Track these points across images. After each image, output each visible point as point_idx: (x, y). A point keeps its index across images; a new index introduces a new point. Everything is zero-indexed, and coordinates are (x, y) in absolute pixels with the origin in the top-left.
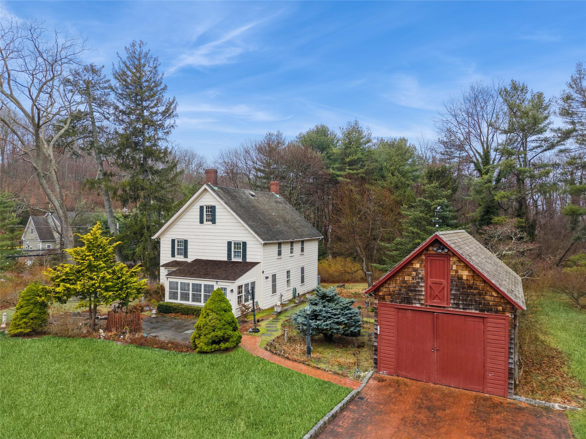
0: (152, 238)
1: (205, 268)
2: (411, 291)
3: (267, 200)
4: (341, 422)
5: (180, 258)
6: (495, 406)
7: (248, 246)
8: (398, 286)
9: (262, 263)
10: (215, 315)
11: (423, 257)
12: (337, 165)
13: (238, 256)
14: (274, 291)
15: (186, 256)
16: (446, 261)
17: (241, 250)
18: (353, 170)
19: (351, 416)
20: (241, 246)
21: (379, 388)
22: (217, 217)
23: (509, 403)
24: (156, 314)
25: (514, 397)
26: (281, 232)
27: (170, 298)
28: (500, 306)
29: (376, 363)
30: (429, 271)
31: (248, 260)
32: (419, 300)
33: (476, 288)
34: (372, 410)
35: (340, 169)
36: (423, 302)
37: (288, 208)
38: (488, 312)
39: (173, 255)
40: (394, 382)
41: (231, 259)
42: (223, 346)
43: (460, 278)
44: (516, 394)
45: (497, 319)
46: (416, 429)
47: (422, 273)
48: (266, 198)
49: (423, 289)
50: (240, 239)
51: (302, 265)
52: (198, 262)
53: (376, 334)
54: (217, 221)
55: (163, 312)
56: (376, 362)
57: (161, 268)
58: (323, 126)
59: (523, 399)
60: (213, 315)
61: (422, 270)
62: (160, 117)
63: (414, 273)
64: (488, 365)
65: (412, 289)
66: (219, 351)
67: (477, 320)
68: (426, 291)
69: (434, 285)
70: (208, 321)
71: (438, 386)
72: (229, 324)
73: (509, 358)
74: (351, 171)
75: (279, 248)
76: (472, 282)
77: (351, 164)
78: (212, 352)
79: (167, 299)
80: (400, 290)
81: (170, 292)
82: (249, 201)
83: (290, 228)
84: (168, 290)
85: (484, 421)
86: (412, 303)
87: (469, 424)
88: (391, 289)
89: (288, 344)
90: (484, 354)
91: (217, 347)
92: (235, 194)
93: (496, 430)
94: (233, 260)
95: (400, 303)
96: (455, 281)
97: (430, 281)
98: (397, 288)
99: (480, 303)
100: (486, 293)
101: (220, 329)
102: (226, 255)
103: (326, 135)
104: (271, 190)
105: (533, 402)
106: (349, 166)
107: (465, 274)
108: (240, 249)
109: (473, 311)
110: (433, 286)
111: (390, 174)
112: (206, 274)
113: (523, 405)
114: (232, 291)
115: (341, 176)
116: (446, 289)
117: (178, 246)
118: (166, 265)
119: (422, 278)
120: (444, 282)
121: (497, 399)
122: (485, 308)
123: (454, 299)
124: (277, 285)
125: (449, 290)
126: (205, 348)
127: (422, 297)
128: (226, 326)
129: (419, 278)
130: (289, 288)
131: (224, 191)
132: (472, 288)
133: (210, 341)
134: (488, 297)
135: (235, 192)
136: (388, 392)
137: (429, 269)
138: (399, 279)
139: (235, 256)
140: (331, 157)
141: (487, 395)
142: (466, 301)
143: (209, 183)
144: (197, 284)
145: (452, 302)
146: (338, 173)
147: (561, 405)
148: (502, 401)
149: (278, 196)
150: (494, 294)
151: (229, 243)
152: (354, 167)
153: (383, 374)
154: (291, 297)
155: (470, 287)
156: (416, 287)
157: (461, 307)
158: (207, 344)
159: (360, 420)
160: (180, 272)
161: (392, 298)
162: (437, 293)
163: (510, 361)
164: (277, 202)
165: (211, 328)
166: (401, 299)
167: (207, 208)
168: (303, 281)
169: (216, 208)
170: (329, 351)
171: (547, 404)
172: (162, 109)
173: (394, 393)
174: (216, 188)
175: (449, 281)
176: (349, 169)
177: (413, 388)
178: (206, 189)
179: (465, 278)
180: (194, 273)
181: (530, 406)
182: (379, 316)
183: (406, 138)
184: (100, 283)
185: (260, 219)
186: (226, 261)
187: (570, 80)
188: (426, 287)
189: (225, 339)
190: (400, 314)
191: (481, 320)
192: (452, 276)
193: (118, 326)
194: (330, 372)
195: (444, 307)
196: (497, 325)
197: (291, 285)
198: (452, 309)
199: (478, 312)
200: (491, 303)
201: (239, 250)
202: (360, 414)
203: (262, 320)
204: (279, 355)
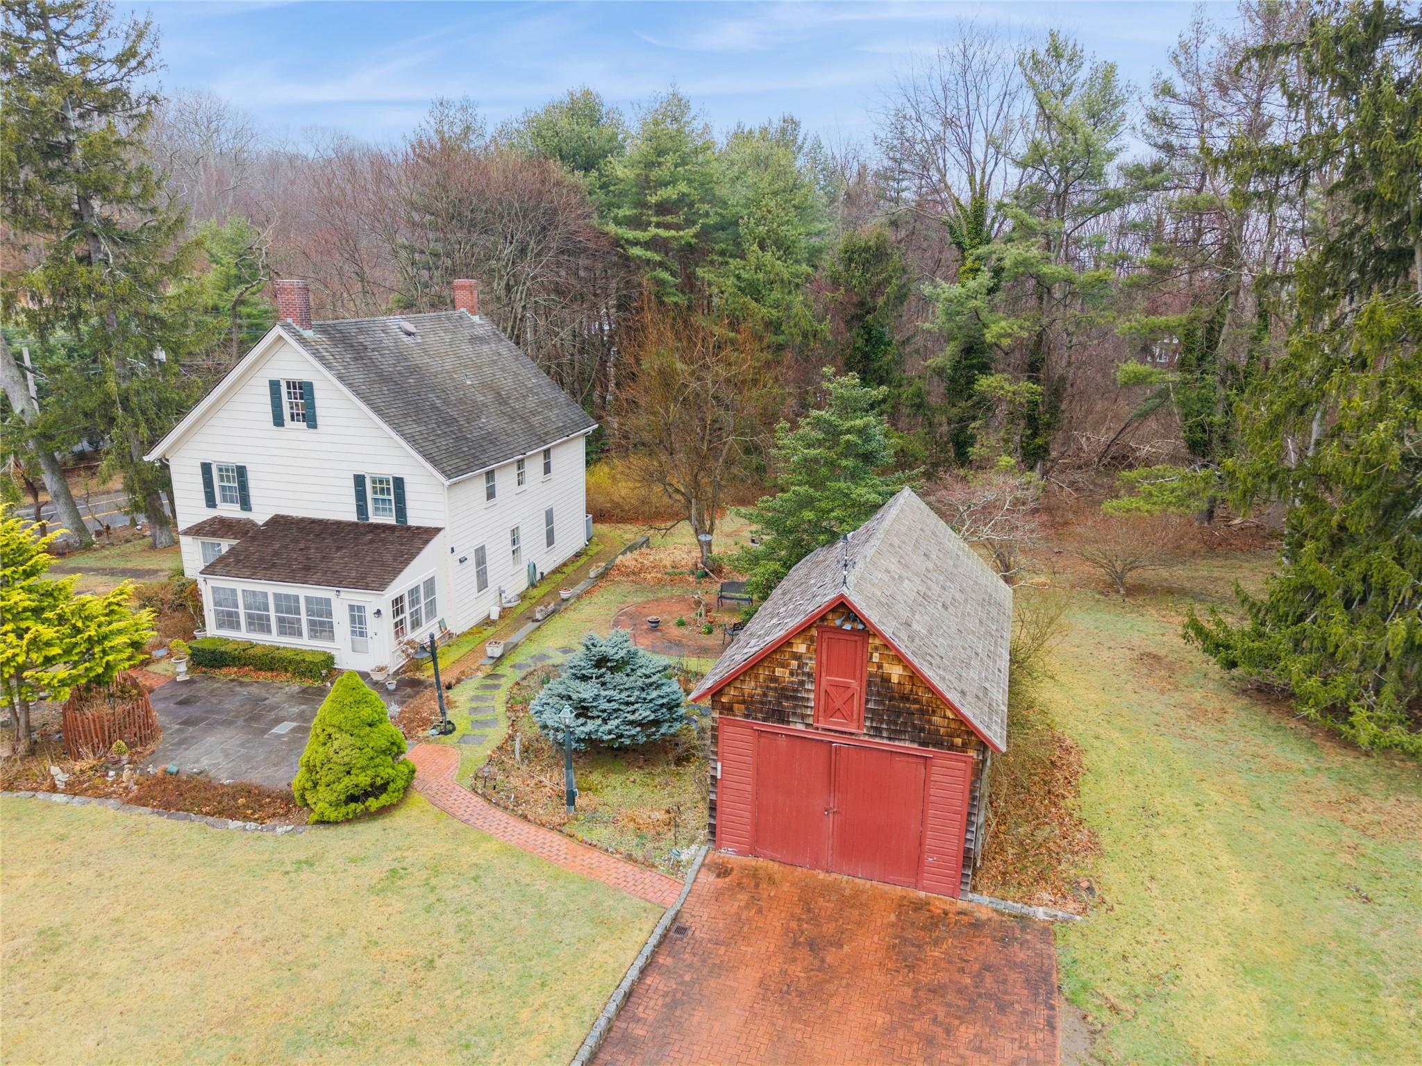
0: (146, 458)
1: (302, 546)
2: (787, 698)
3: (447, 338)
4: (641, 1009)
5: (230, 511)
6: (936, 921)
7: (408, 488)
8: (761, 687)
9: (447, 529)
10: (349, 740)
11: (814, 632)
12: (626, 211)
13: (384, 509)
14: (482, 584)
15: (245, 504)
16: (859, 644)
17: (392, 497)
18: (667, 226)
19: (661, 987)
20: (391, 486)
21: (718, 896)
22: (319, 412)
23: (959, 913)
24: (187, 673)
25: (970, 896)
26: (491, 439)
27: (220, 625)
28: (958, 736)
29: (713, 833)
30: (824, 661)
31: (412, 522)
32: (803, 716)
33: (916, 701)
34: (704, 961)
35: (637, 223)
36: (810, 721)
37: (504, 352)
38: (934, 746)
39: (211, 502)
40: (747, 875)
41: (367, 519)
42: (373, 803)
43: (886, 680)
44: (974, 889)
45: (951, 760)
46: (785, 1008)
47: (811, 664)
48: (446, 331)
49: (812, 696)
50: (389, 470)
51: (546, 506)
52: (280, 523)
53: (713, 777)
54: (319, 420)
55: (206, 666)
56: (713, 830)
57: (185, 541)
58: (587, 93)
59: (985, 899)
60: (342, 740)
61: (811, 659)
62: (110, 70)
63: (794, 663)
64: (928, 841)
65: (790, 694)
66: (369, 816)
67: (914, 760)
68: (817, 699)
69: (833, 689)
70: (331, 754)
71: (834, 876)
72: (384, 752)
73: (967, 831)
74: (662, 233)
75: (488, 482)
76: (908, 687)
77: (663, 208)
78: (348, 821)
79: (212, 630)
80: (765, 695)
81: (217, 613)
82: (401, 356)
83: (512, 419)
84: (212, 607)
85: (911, 968)
86: (788, 722)
87: (881, 979)
88: (747, 692)
89: (524, 768)
90: (923, 823)
91: (360, 807)
92: (361, 338)
93: (929, 990)
94: (371, 521)
95: (764, 720)
96: (876, 685)
97: (826, 679)
98: (759, 691)
99: (922, 730)
100: (934, 711)
101: (363, 769)
102: (354, 508)
103: (595, 121)
104: (458, 304)
105: (1001, 906)
106: (658, 214)
107: (896, 673)
108: (389, 494)
109: (907, 744)
110: (832, 691)
111: (755, 247)
112: (307, 569)
113: (984, 914)
114: (378, 612)
115: (636, 243)
116: (856, 697)
117: (222, 480)
118: (197, 531)
119: (809, 675)
120: (854, 684)
121: (940, 902)
122: (931, 739)
123: (872, 720)
124: (488, 569)
125: (863, 701)
126: (332, 814)
127: (809, 712)
128: (377, 760)
129: (804, 674)
130: (518, 568)
131: (332, 338)
132: (908, 699)
133: (343, 797)
134: (936, 719)
135: (361, 330)
136: (736, 904)
137: (824, 657)
138: (763, 673)
139: (377, 509)
140: (612, 188)
141: (922, 894)
142: (896, 724)
143: (289, 320)
144: (287, 597)
145: (868, 724)
146: (631, 234)
147: (1049, 911)
148: (947, 907)
149: (476, 319)
150: (950, 714)
151: (359, 481)
152: (669, 218)
153: (728, 854)
154: (522, 583)
155: (904, 698)
156: (796, 691)
157: (885, 734)
158: (336, 805)
159: (679, 995)
160: (237, 562)
161: (747, 709)
162: (838, 704)
163: (969, 836)
164: (474, 340)
165: (342, 768)
166: (767, 713)
167: (289, 387)
168: (550, 540)
169: (315, 387)
170: (615, 779)
171: (1026, 910)
172: (113, 48)
173: (747, 907)
174: (308, 334)
175: (864, 685)
176: (658, 225)
177: (785, 889)
178: (280, 338)
179: (895, 679)
180: (274, 565)
181: (995, 914)
182: (720, 743)
183: (796, 118)
184: (27, 653)
185: (434, 407)
186: (356, 524)
187: (1175, 45)
188: (817, 692)
189: (378, 789)
190: (762, 740)
191: (922, 761)
192: (871, 675)
193: (96, 741)
194: (618, 856)
195: (852, 734)
196: (950, 772)
197: (523, 559)
198: (867, 738)
199: (915, 746)
200: (942, 730)
201: (386, 497)
202: (679, 980)
203: (459, 681)
204: (506, 808)
